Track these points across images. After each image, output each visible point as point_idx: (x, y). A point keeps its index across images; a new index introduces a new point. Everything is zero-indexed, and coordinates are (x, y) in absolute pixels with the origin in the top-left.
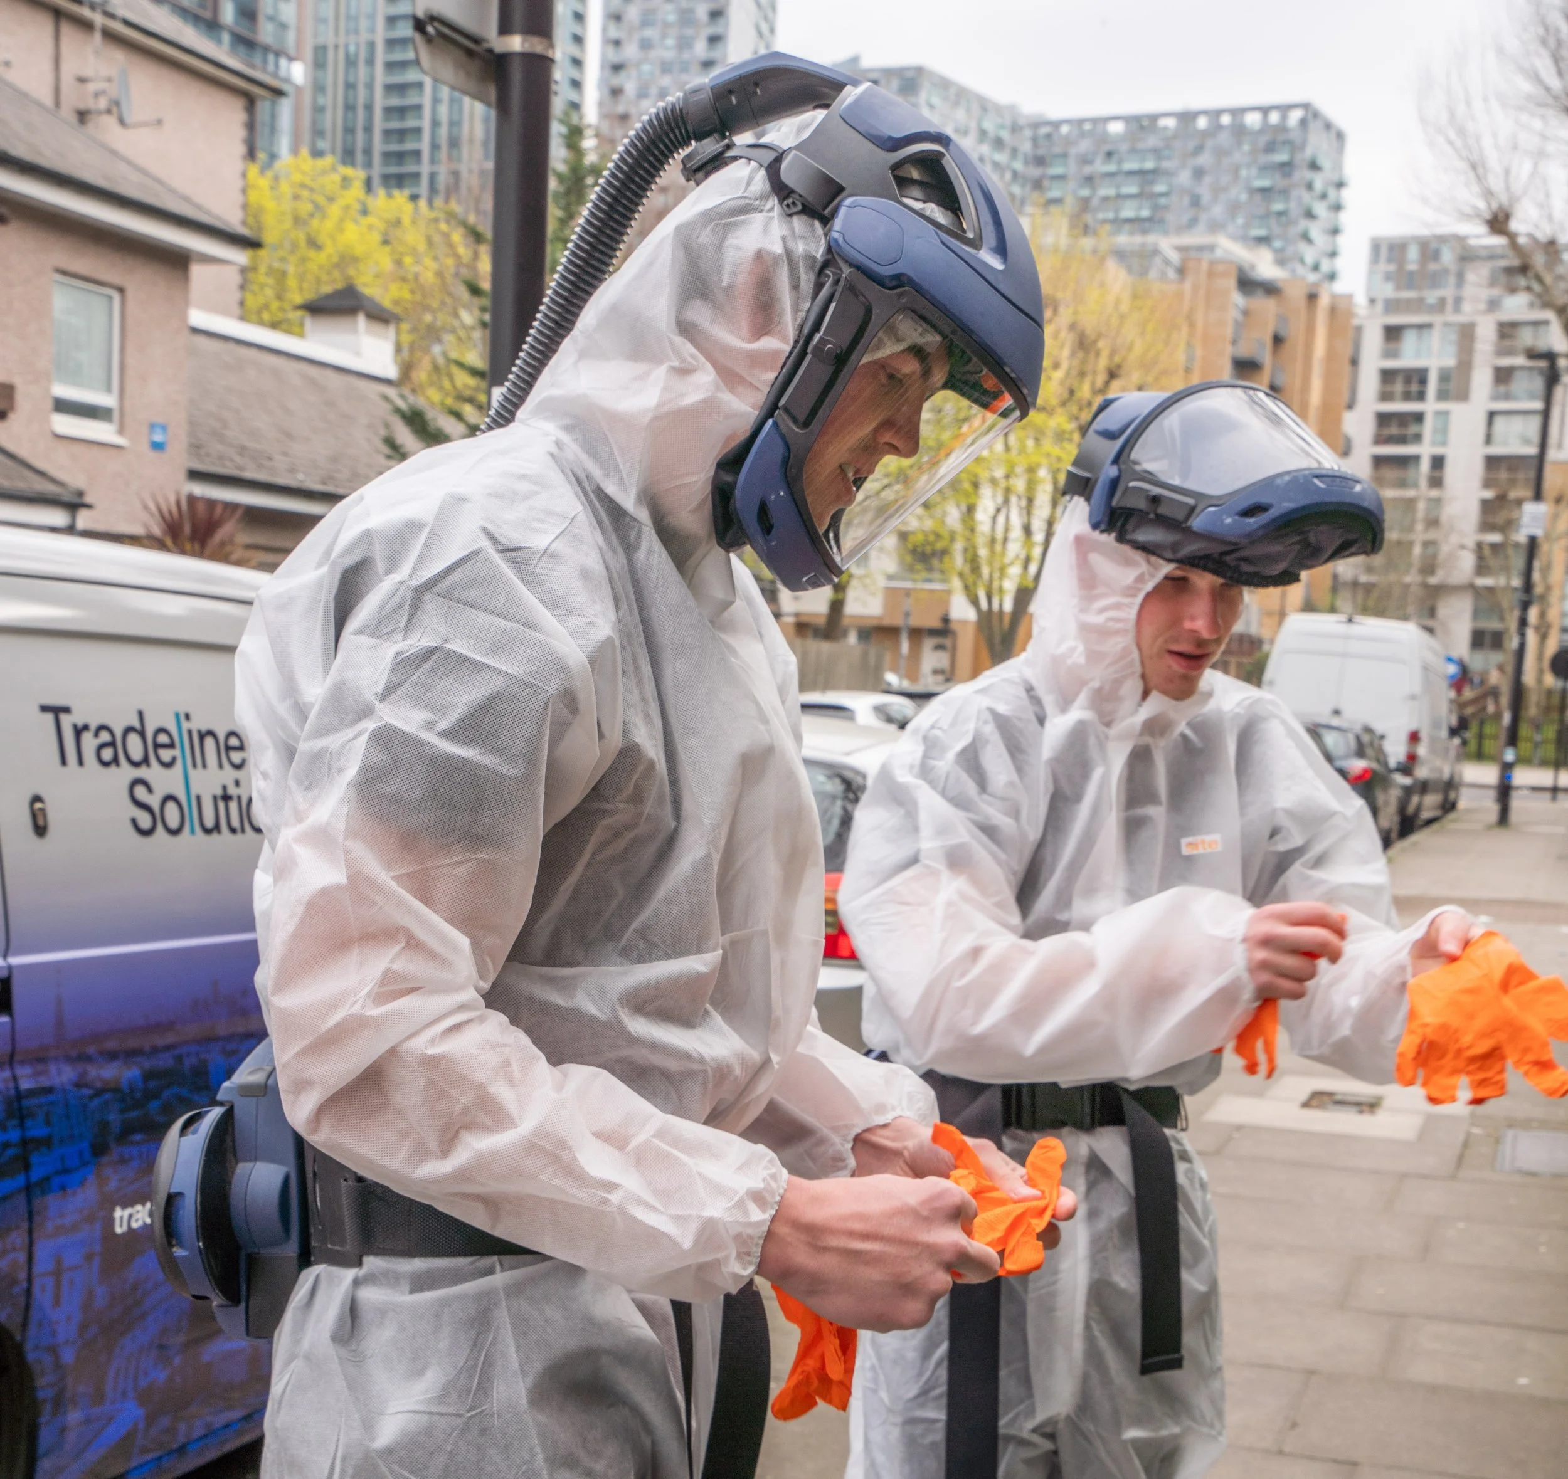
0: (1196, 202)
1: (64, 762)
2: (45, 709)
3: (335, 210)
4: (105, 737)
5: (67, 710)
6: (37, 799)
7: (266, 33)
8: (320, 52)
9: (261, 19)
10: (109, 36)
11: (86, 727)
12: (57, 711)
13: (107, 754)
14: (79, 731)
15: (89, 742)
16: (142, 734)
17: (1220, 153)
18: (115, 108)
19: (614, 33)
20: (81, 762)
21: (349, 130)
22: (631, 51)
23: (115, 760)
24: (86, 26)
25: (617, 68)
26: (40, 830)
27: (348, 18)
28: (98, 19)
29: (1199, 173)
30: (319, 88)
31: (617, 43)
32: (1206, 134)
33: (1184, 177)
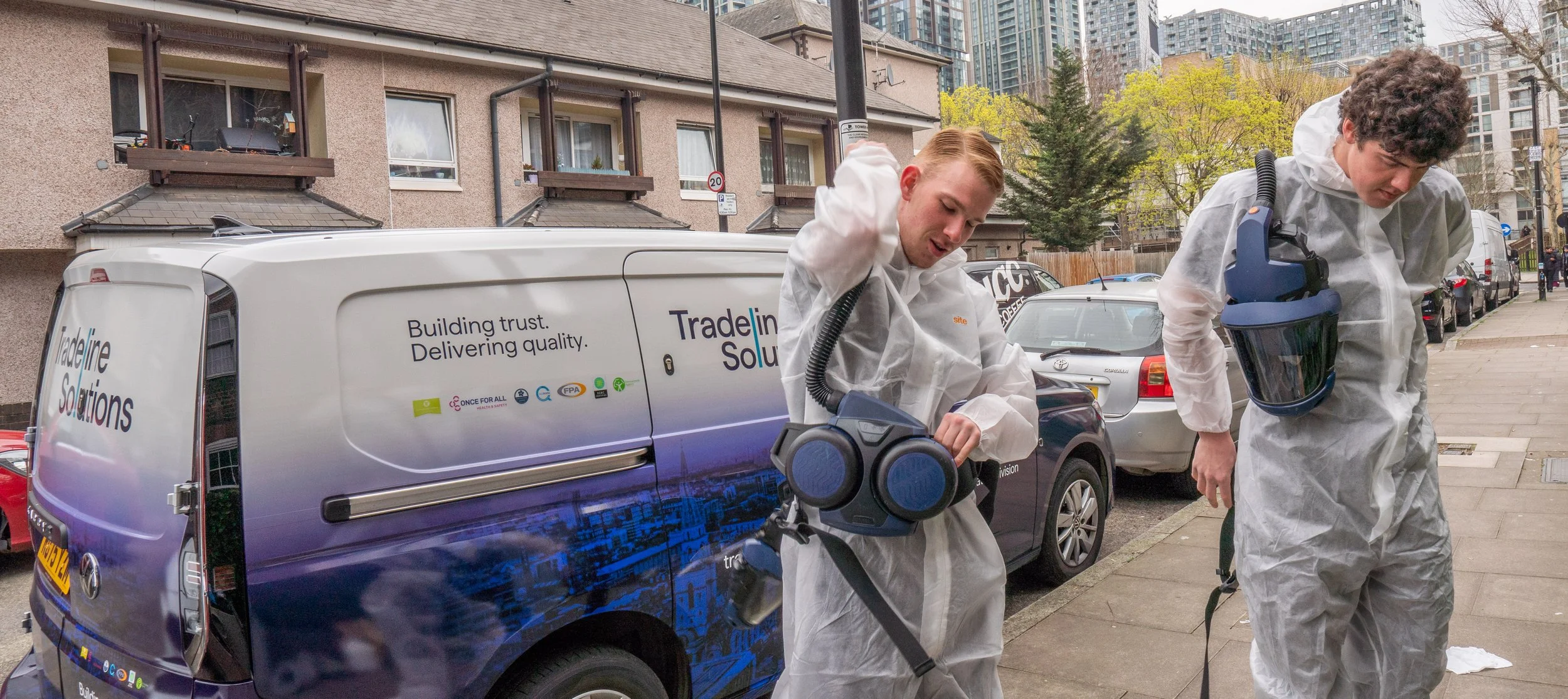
0: (1354, 43)
1: (683, 337)
2: (671, 313)
3: (978, 105)
4: (708, 323)
5: (686, 312)
6: (667, 356)
7: (954, 45)
8: (976, 48)
9: (952, 40)
10: (880, 52)
11: (696, 320)
12: (679, 313)
13: (709, 332)
14: (692, 322)
15: (698, 327)
16: (730, 321)
17: (1362, 21)
18: (887, 80)
19: (1090, 20)
20: (693, 337)
21: (990, 75)
22: (1098, 25)
23: (714, 334)
24: (873, 51)
25: (1093, 32)
26: (670, 372)
27: (985, 33)
28: (877, 48)
29: (1353, 31)
30: (976, 61)
31: (1092, 23)
32: (1353, 14)
33: (1347, 34)
